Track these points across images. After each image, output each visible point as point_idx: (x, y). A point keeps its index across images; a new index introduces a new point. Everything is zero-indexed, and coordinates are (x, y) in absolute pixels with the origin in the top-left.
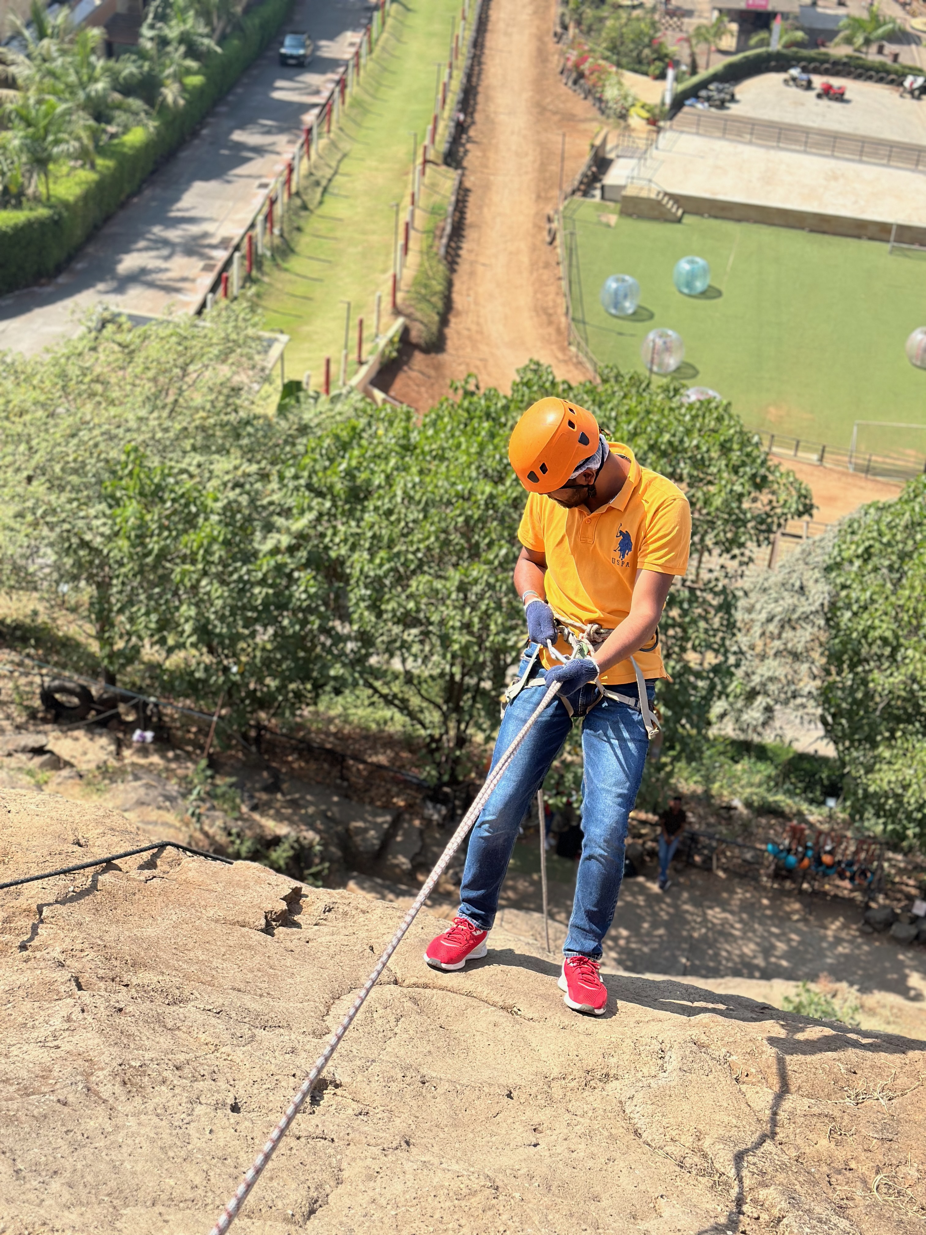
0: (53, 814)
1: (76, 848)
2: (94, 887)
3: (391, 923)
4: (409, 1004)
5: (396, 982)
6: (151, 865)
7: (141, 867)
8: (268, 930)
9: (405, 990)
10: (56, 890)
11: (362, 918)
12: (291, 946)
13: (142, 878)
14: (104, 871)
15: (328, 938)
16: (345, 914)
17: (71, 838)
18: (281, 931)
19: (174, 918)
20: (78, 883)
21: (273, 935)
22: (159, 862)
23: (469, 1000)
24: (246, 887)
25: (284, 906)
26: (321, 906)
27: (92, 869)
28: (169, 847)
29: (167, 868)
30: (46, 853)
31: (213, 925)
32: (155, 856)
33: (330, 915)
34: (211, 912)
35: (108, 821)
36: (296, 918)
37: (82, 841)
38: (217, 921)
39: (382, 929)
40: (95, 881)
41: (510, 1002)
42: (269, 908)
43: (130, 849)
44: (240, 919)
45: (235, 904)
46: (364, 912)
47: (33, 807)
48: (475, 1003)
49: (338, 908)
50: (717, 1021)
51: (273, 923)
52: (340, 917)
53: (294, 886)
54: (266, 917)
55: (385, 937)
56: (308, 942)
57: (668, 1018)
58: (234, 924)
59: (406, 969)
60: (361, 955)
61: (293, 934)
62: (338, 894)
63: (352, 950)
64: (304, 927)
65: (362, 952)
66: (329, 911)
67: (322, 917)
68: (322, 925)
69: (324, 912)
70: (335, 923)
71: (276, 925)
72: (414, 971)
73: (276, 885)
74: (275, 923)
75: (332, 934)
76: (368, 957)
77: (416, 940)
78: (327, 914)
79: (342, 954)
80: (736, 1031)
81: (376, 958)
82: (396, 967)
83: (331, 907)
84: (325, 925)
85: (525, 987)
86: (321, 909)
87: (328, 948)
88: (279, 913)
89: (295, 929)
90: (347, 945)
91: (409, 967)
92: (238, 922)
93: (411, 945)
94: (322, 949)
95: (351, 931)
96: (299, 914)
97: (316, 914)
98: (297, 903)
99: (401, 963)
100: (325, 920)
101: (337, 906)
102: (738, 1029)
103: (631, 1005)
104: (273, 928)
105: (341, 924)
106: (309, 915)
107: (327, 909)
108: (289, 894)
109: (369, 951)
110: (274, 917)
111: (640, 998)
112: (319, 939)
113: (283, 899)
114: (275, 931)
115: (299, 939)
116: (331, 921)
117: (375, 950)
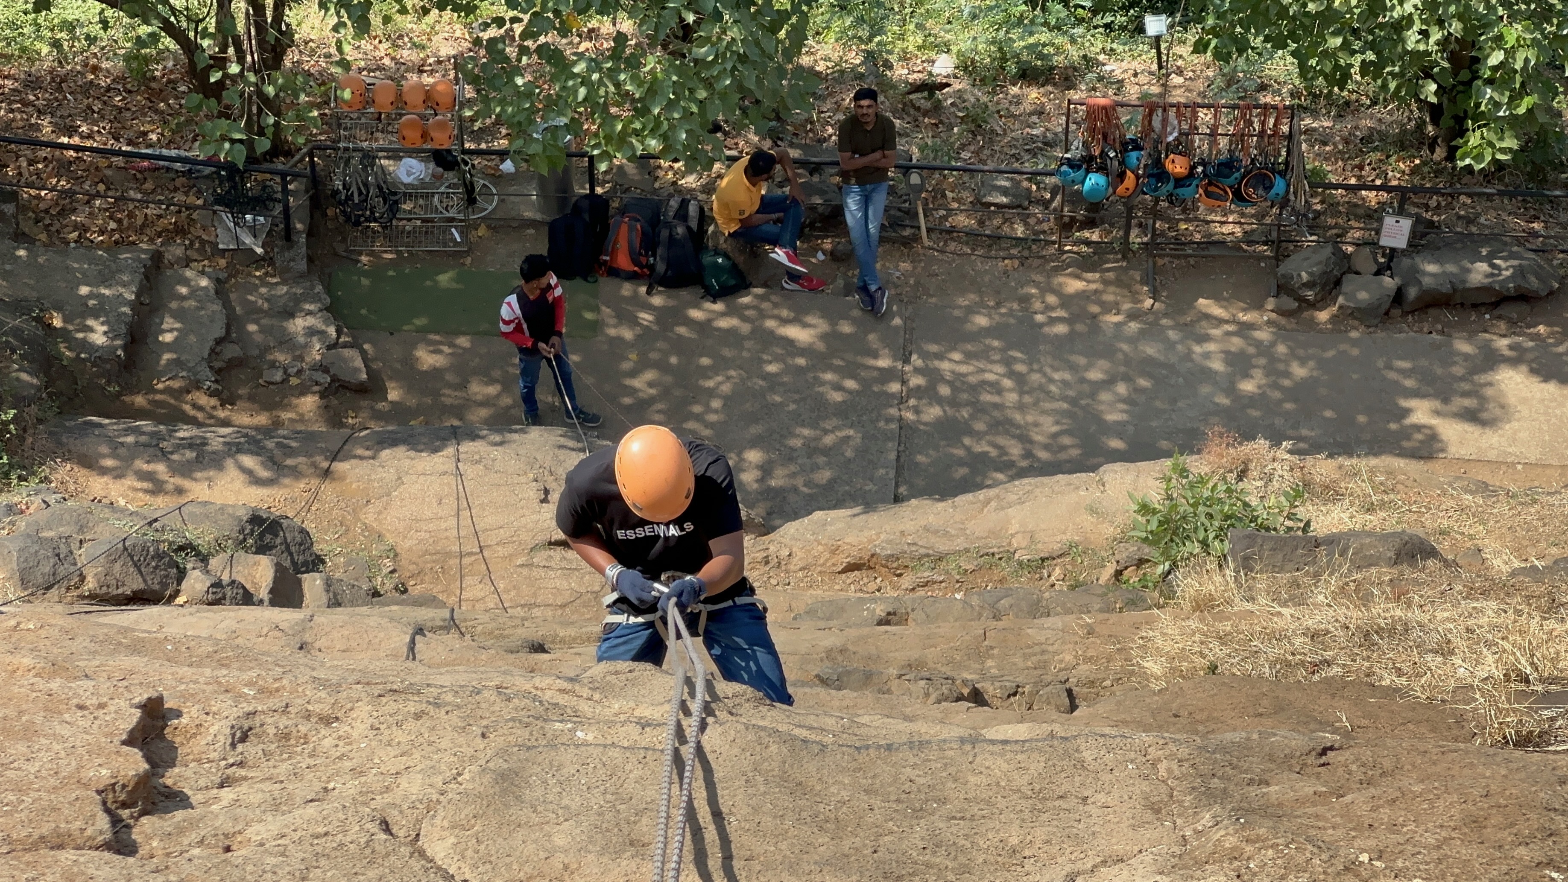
3: (400, 736)
8: (121, 841)
11: (327, 739)
15: (273, 823)
16: (284, 736)
18: (147, 830)
21: (133, 850)
24: (29, 733)
25: (135, 762)
26: (219, 730)
33: (250, 749)
36: (171, 778)
42: (105, 775)
44: (46, 829)
45: (18, 789)
46: (327, 721)
49: (262, 725)
50: (1258, 839)
51: (125, 813)
52: (273, 747)
53: (141, 696)
54: (104, 803)
55: (403, 781)
56: (228, 849)
57: (1136, 849)
58: (34, 847)
59: (488, 866)
60: (368, 851)
61: (181, 831)
62: (250, 684)
63: (341, 845)
64: (196, 798)
65: (368, 842)
66: (244, 739)
67: (231, 761)
68: (237, 780)
69: (233, 745)
70: (266, 768)
71: (132, 817)
72: (508, 866)
73: (102, 706)
74: (127, 811)
75: (276, 807)
76: (388, 855)
77: (487, 778)
78: (240, 747)
79: (323, 862)
80: (1309, 856)
81: (405, 850)
82: (463, 865)
83: (246, 727)
84: (245, 778)
85: (783, 846)
86: (222, 738)
87: (283, 854)
88: (132, 784)
89: (179, 815)
90: (326, 834)
91: (493, 859)
92: (42, 838)
93: (479, 796)
94: (272, 860)
95: (318, 786)
96: (173, 765)
97: (213, 755)
98: (161, 736)
99: (470, 853)
100: (241, 764)
101: (257, 720)
102: (1310, 847)
103: (1040, 834)
104: (128, 827)
105: (284, 768)
106: (199, 761)
107: (238, 734)
108: (138, 723)
109: (383, 836)
110: (123, 797)
111: (1049, 804)
112: (250, 832)
113: (130, 741)
114: (136, 836)
115: (201, 844)
116: (256, 767)
117: (396, 831)
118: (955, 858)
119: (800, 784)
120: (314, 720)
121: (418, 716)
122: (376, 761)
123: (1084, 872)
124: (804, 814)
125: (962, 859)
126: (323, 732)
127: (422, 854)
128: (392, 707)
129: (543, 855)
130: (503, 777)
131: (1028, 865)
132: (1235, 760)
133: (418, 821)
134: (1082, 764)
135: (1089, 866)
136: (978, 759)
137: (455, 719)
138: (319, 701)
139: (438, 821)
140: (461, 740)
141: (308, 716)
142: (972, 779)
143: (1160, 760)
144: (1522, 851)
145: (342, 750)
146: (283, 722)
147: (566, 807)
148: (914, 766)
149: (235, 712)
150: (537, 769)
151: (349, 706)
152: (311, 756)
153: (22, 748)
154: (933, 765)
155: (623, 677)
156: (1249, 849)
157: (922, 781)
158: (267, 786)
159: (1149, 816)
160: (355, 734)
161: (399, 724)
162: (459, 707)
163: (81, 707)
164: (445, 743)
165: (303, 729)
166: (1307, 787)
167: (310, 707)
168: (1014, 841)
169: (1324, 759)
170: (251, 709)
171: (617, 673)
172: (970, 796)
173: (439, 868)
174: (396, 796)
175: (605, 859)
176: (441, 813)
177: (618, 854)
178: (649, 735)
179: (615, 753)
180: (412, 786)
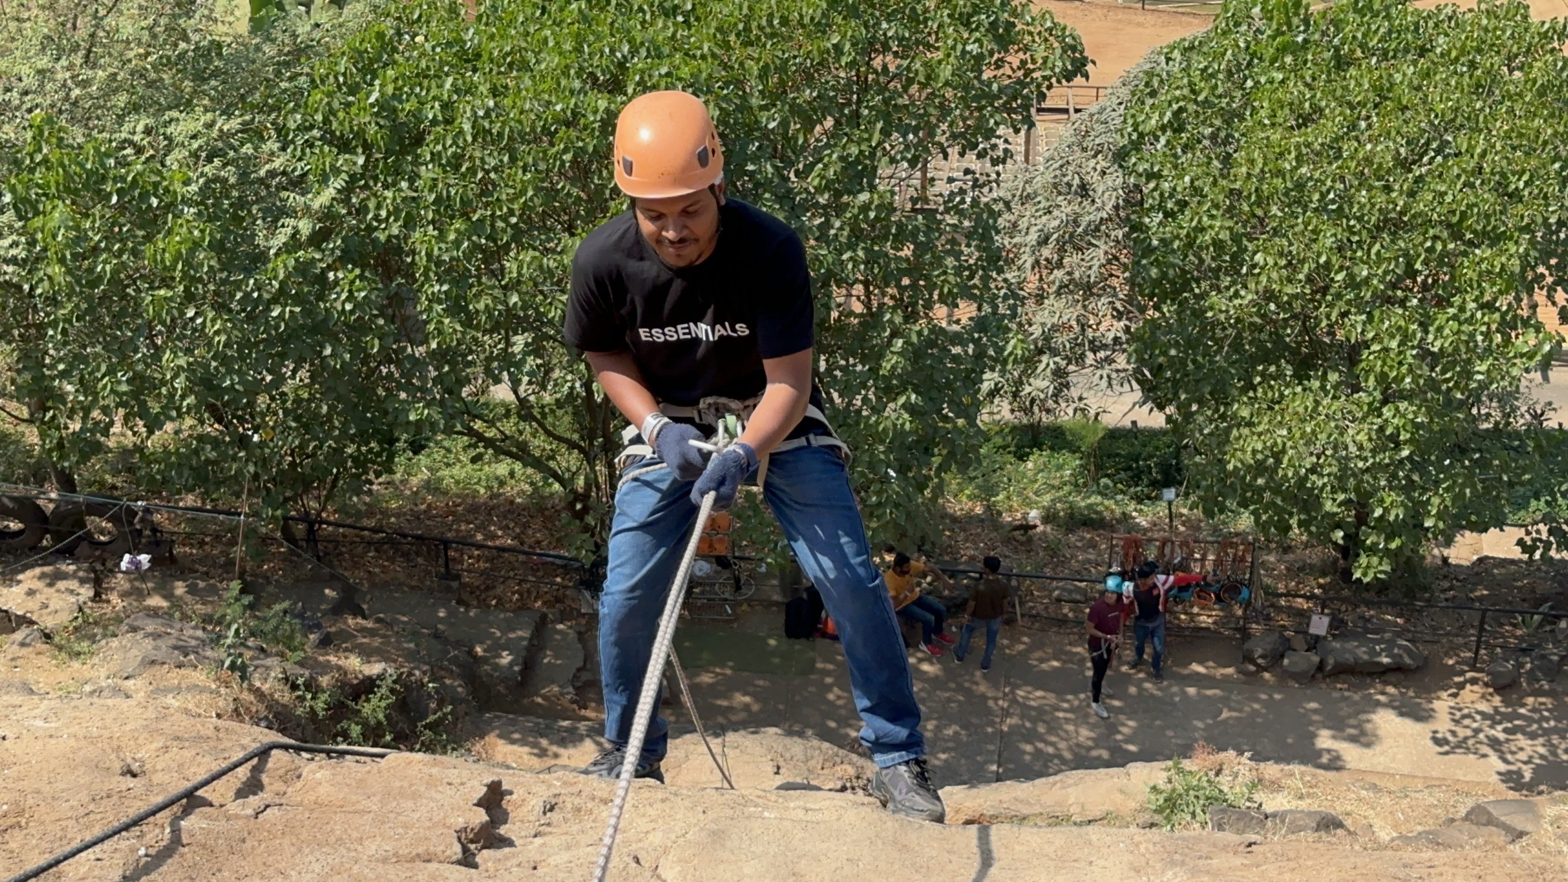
0: (75, 729)
1: (130, 782)
2: (176, 841)
3: (651, 812)
6: (253, 786)
7: (241, 794)
8: (467, 861)
10: (118, 859)
11: (604, 813)
13: (250, 811)
14: (187, 812)
16: (579, 810)
17: (117, 766)
18: (485, 857)
19: (317, 868)
20: (150, 838)
21: (475, 866)
22: (265, 778)
24: (416, 796)
25: (481, 816)
26: (536, 803)
27: (167, 813)
28: (274, 752)
29: (283, 788)
30: (86, 800)
31: (380, 868)
32: (257, 770)
33: (555, 816)
34: (372, 847)
35: (165, 725)
36: (503, 830)
37: (135, 767)
38: (385, 860)
39: (642, 824)
40: (176, 832)
42: (460, 822)
43: (216, 767)
44: (420, 850)
45: (406, 826)
46: (605, 802)
47: (39, 723)
49: (564, 802)
51: (472, 847)
52: (569, 815)
53: (488, 779)
54: (459, 839)
55: (650, 837)
56: (535, 868)
58: (412, 860)
60: (624, 873)
61: (507, 858)
62: (558, 779)
64: (518, 842)
65: (624, 868)
66: (552, 809)
67: (542, 822)
68: (546, 835)
69: (545, 813)
70: (564, 827)
71: (476, 849)
73: (462, 784)
74: (473, 845)
75: (568, 848)
76: (637, 876)
77: (704, 834)
78: (549, 815)
81: (648, 874)
83: (553, 803)
84: (552, 833)
86: (537, 808)
87: (570, 872)
88: (478, 828)
89: (507, 850)
91: (704, 880)
92: (418, 855)
93: (698, 844)
94: (561, 875)
95: (596, 837)
96: (505, 822)
97: (532, 818)
98: (499, 805)
99: (689, 876)
100: (549, 825)
101: (561, 799)
104: (474, 855)
105: (576, 828)
106: (522, 821)
107: (548, 807)
108: (485, 795)
109: (635, 865)
110: (471, 836)
112: (552, 861)
113: (479, 804)
114: (478, 859)
115: (519, 865)
116: (558, 826)
117: (642, 862)
120: (595, 801)
121: (663, 801)
122: (634, 825)
126: (602, 808)
127: (659, 877)
128: (648, 794)
130: (714, 833)
133: (658, 858)
134: (1090, 842)
137: (687, 803)
138: (601, 789)
139: (670, 858)
140: (690, 814)
142: (1017, 847)
143: (1141, 843)
146: (577, 801)
147: (753, 852)
149: (547, 794)
150: (736, 830)
152: (593, 822)
153: (410, 804)
158: (563, 837)
161: (651, 805)
162: (689, 796)
163: (450, 784)
164: (678, 816)
165: (590, 805)
167: (595, 793)
170: (557, 792)
174: (645, 844)
176: (673, 852)
178: (810, 816)
179: (787, 823)
180: (656, 838)
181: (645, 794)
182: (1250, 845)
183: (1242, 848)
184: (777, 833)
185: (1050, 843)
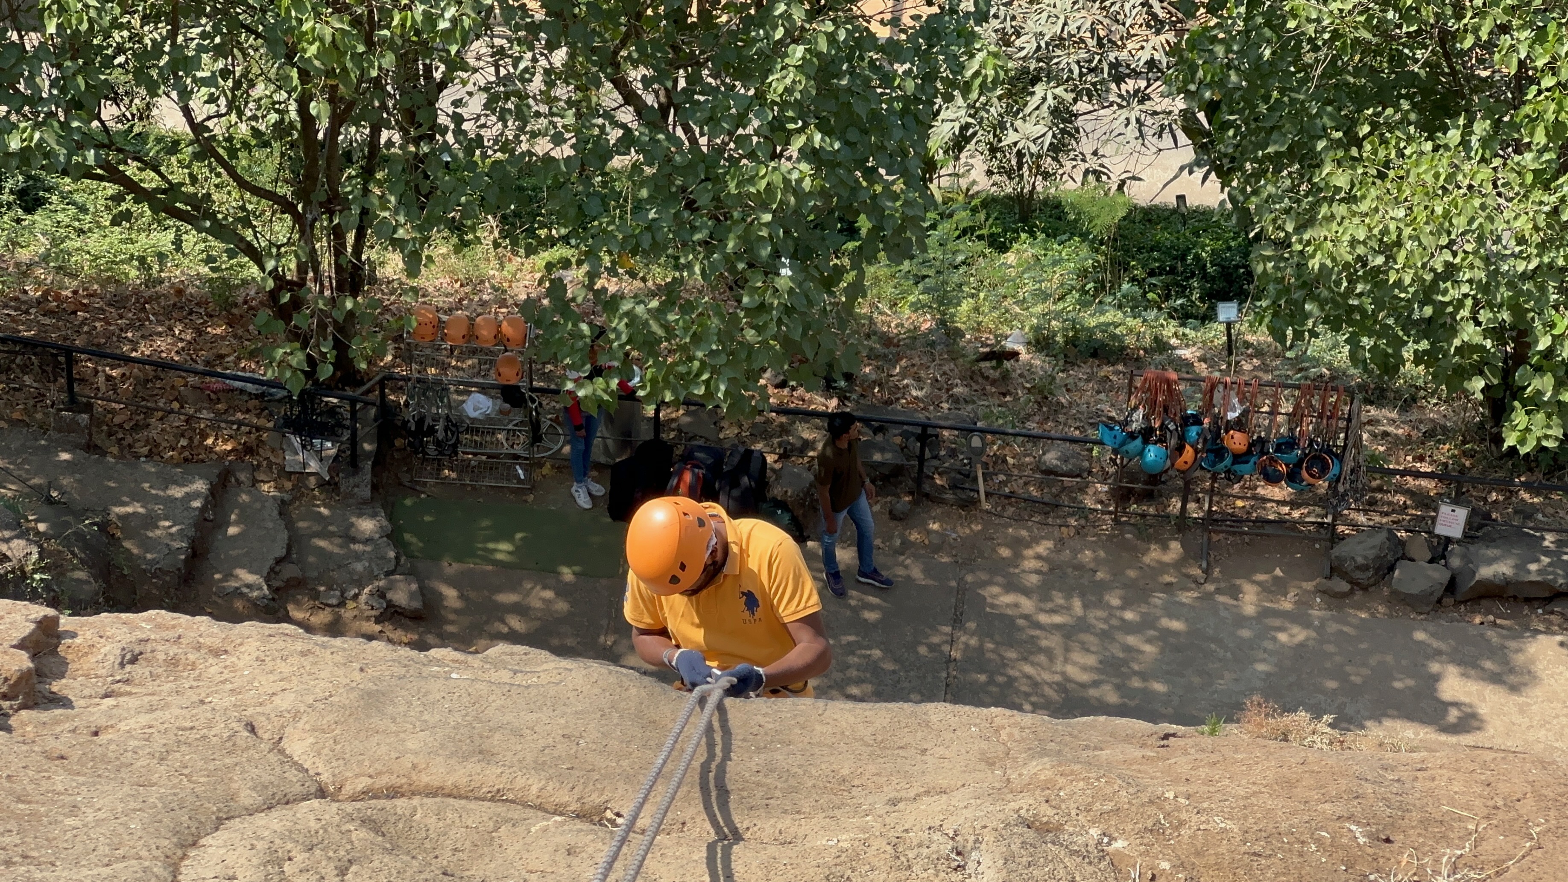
3: (285, 668)
4: (360, 835)
5: (322, 793)
9: (349, 807)
11: (213, 668)
12: (60, 746)
15: (144, 719)
16: (173, 662)
18: (24, 719)
21: (6, 729)
23: (500, 808)
25: (23, 661)
26: (110, 651)
33: (138, 670)
36: (56, 686)
39: (267, 683)
41: (595, 799)
46: (216, 653)
48: (516, 813)
49: (153, 651)
50: (1072, 773)
51: (5, 704)
52: (160, 670)
53: (38, 614)
55: (277, 700)
56: (96, 734)
57: (960, 783)
59: (341, 762)
60: (228, 744)
61: (57, 722)
62: (148, 620)
63: (204, 737)
64: (79, 703)
65: (230, 738)
66: (134, 660)
67: (118, 678)
68: (121, 695)
69: (122, 665)
70: (151, 686)
71: (11, 707)
72: (360, 763)
74: (8, 703)
75: (151, 710)
76: (248, 748)
77: (354, 695)
78: (128, 668)
79: (183, 748)
80: (1116, 788)
81: (265, 747)
82: (317, 760)
83: (137, 651)
84: (129, 694)
85: (625, 763)
86: (112, 658)
87: (147, 740)
88: (14, 679)
89: (58, 712)
90: (192, 728)
91: (347, 756)
93: (344, 707)
94: (133, 743)
95: (195, 698)
96: (63, 677)
97: (102, 672)
98: (54, 652)
99: (326, 751)
100: (127, 682)
101: (149, 647)
102: (1119, 782)
103: (872, 768)
104: (7, 714)
105: (167, 687)
106: (87, 676)
107: (128, 656)
108: (31, 634)
109: (247, 734)
110: (5, 689)
111: (889, 752)
112: (123, 725)
113: (22, 645)
114: (12, 721)
115: (74, 731)
116: (140, 684)
117: (260, 732)
118: (786, 781)
119: (654, 722)
120: (203, 651)
121: (303, 654)
122: (256, 684)
123: (907, 799)
124: (651, 743)
125: (793, 782)
126: (210, 661)
127: (282, 752)
128: (282, 645)
129: (394, 755)
130: (370, 694)
131: (855, 792)
132: (1075, 733)
133: (283, 727)
134: (927, 724)
135: (912, 794)
136: (827, 713)
137: (338, 658)
138: (210, 635)
139: (300, 725)
140: (340, 672)
141: (198, 647)
142: (818, 728)
143: (1003, 727)
144: (1327, 806)
145: (225, 676)
146: (173, 650)
147: (426, 721)
148: (764, 715)
149: (128, 638)
150: (404, 693)
151: (239, 641)
152: (195, 680)
154: (783, 715)
155: (517, 658)
156: (1061, 781)
157: (771, 726)
158: (146, 699)
159: (983, 765)
160: (241, 664)
161: (284, 659)
162: (344, 650)
164: (323, 675)
165: (192, 657)
166: (1139, 753)
167: (201, 640)
168: (845, 772)
169: (1165, 742)
170: (144, 636)
171: (512, 654)
172: (814, 741)
173: (296, 763)
174: (267, 709)
175: (452, 762)
176: (305, 718)
177: (465, 758)
178: (519, 679)
179: (482, 686)
180: (284, 702)
181: (279, 643)
182: (1166, 737)
183: (1152, 741)
184: (465, 700)
185: (867, 722)
